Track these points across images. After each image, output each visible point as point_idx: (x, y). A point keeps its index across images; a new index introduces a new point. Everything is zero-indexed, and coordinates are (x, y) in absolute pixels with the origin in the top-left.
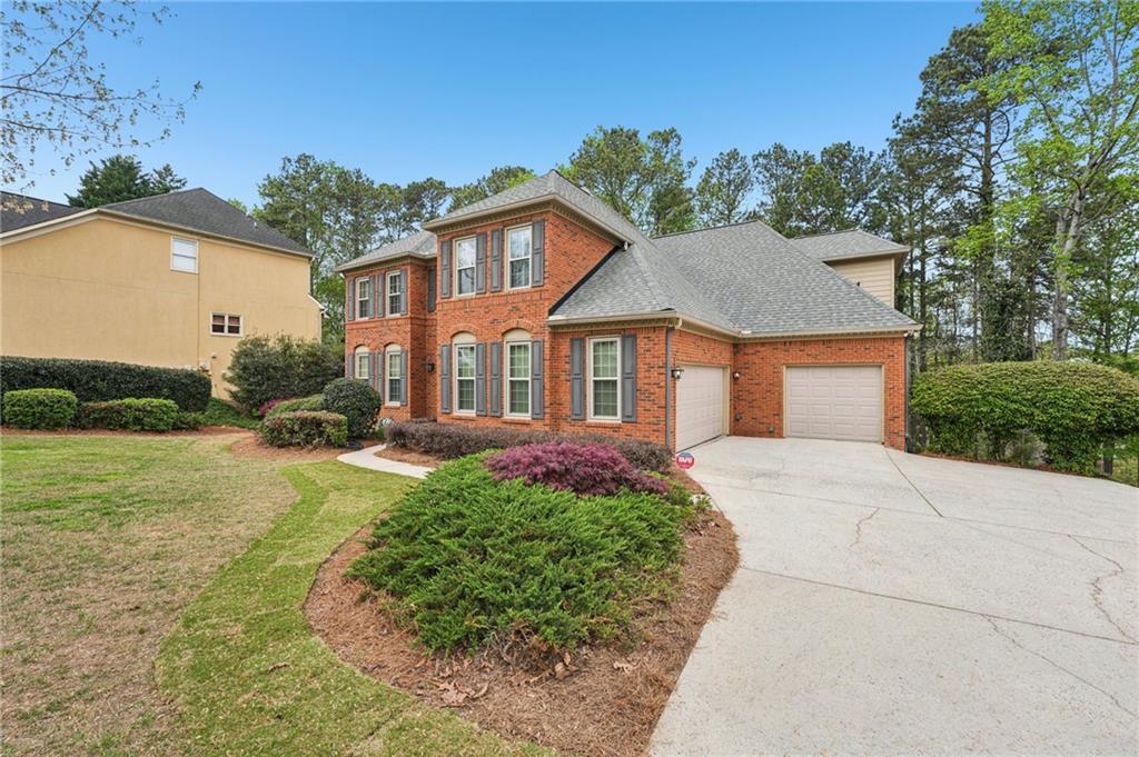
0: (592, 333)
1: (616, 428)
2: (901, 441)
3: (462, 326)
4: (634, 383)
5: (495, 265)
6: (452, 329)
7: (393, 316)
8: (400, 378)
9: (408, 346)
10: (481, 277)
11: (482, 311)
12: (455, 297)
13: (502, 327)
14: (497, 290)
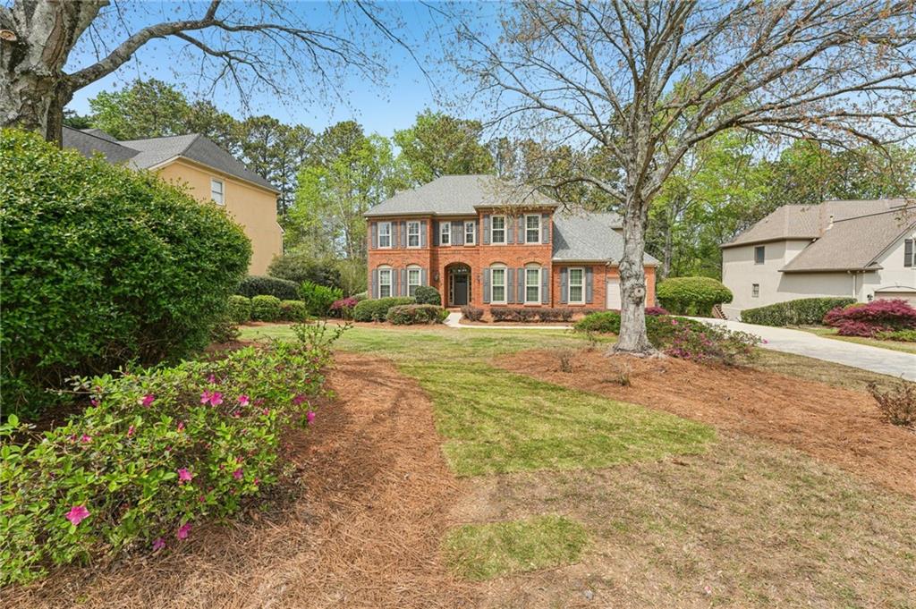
0: (572, 266)
1: (583, 306)
3: (498, 259)
4: (592, 288)
5: (520, 231)
6: (491, 260)
7: (412, 247)
8: (420, 284)
9: (428, 266)
10: (510, 236)
11: (511, 253)
12: (492, 244)
13: (524, 261)
14: (521, 244)
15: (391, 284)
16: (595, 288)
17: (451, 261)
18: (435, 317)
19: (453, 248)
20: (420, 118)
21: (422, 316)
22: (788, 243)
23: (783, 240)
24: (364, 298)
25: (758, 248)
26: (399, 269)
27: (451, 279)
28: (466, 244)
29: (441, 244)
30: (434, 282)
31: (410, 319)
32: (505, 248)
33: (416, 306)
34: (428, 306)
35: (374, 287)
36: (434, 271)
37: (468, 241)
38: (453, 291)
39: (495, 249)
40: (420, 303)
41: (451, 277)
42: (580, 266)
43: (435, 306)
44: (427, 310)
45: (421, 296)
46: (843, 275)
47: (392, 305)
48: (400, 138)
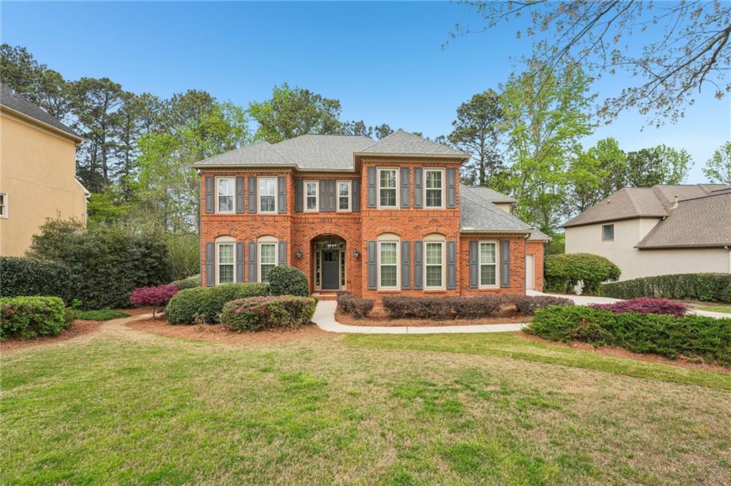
0: (483, 238)
1: (497, 291)
2: (541, 288)
3: (388, 228)
4: (509, 266)
5: (418, 190)
6: (379, 230)
7: (265, 213)
8: (276, 264)
9: (288, 238)
10: (405, 197)
11: (406, 220)
12: (379, 207)
13: (424, 231)
14: (419, 207)
15: (234, 264)
16: (511, 267)
17: (320, 232)
18: (300, 317)
19: (322, 215)
20: (277, 92)
21: (279, 315)
22: (641, 220)
23: (638, 218)
24: (192, 285)
25: (605, 227)
26: (247, 242)
27: (318, 256)
28: (339, 210)
29: (306, 209)
30: (296, 259)
31: (260, 322)
32: (398, 214)
33: (272, 300)
34: (289, 298)
35: (210, 267)
36: (295, 245)
37: (341, 207)
38: (320, 271)
39: (385, 214)
40: (277, 293)
41: (318, 254)
42: (494, 238)
43: (300, 298)
44: (288, 306)
45: (279, 282)
46: (722, 250)
47: (231, 298)
48: (255, 111)
